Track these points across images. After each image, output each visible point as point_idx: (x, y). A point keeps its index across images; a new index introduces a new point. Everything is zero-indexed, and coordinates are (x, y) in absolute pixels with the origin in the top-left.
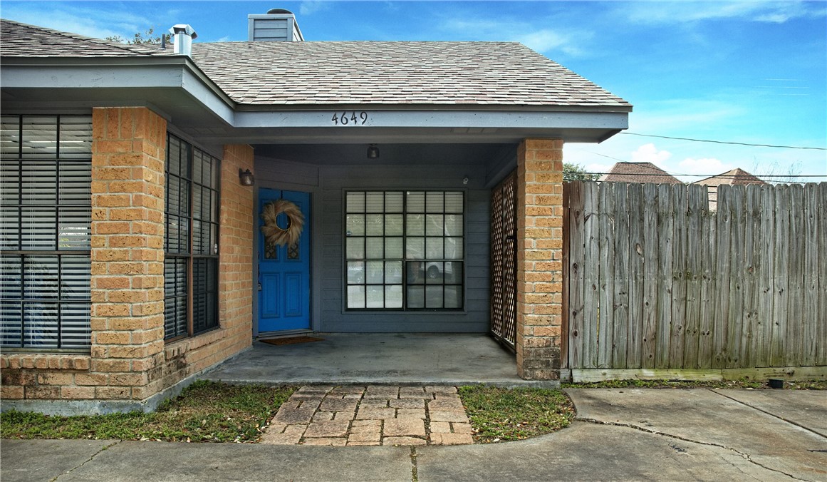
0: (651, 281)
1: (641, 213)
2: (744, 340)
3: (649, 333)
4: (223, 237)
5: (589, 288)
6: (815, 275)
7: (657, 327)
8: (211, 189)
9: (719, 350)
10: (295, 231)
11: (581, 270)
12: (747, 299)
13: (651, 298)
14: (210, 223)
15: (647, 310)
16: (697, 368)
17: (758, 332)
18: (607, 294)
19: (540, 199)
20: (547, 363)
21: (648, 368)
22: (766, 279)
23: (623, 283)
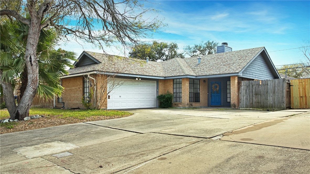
0: (251, 95)
1: (250, 85)
2: (266, 104)
3: (251, 102)
4: (200, 90)
5: (242, 96)
6: (277, 94)
7: (252, 102)
8: (198, 84)
9: (262, 105)
10: (218, 88)
11: (241, 93)
12: (266, 98)
13: (251, 97)
14: (198, 88)
15: (251, 99)
16: (259, 108)
17: (268, 103)
18: (245, 97)
19: (232, 84)
20: (234, 106)
21: (251, 108)
22: (269, 94)
23: (247, 95)
